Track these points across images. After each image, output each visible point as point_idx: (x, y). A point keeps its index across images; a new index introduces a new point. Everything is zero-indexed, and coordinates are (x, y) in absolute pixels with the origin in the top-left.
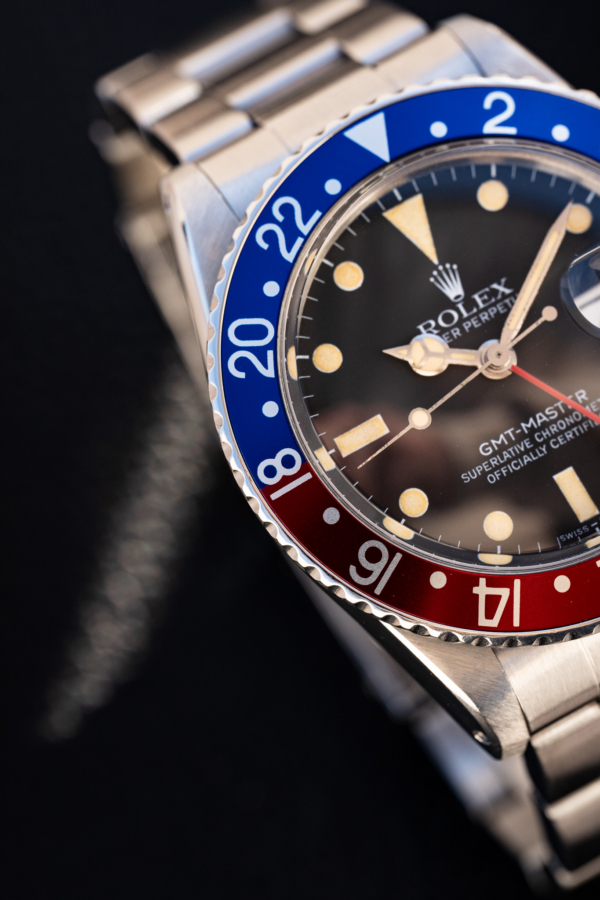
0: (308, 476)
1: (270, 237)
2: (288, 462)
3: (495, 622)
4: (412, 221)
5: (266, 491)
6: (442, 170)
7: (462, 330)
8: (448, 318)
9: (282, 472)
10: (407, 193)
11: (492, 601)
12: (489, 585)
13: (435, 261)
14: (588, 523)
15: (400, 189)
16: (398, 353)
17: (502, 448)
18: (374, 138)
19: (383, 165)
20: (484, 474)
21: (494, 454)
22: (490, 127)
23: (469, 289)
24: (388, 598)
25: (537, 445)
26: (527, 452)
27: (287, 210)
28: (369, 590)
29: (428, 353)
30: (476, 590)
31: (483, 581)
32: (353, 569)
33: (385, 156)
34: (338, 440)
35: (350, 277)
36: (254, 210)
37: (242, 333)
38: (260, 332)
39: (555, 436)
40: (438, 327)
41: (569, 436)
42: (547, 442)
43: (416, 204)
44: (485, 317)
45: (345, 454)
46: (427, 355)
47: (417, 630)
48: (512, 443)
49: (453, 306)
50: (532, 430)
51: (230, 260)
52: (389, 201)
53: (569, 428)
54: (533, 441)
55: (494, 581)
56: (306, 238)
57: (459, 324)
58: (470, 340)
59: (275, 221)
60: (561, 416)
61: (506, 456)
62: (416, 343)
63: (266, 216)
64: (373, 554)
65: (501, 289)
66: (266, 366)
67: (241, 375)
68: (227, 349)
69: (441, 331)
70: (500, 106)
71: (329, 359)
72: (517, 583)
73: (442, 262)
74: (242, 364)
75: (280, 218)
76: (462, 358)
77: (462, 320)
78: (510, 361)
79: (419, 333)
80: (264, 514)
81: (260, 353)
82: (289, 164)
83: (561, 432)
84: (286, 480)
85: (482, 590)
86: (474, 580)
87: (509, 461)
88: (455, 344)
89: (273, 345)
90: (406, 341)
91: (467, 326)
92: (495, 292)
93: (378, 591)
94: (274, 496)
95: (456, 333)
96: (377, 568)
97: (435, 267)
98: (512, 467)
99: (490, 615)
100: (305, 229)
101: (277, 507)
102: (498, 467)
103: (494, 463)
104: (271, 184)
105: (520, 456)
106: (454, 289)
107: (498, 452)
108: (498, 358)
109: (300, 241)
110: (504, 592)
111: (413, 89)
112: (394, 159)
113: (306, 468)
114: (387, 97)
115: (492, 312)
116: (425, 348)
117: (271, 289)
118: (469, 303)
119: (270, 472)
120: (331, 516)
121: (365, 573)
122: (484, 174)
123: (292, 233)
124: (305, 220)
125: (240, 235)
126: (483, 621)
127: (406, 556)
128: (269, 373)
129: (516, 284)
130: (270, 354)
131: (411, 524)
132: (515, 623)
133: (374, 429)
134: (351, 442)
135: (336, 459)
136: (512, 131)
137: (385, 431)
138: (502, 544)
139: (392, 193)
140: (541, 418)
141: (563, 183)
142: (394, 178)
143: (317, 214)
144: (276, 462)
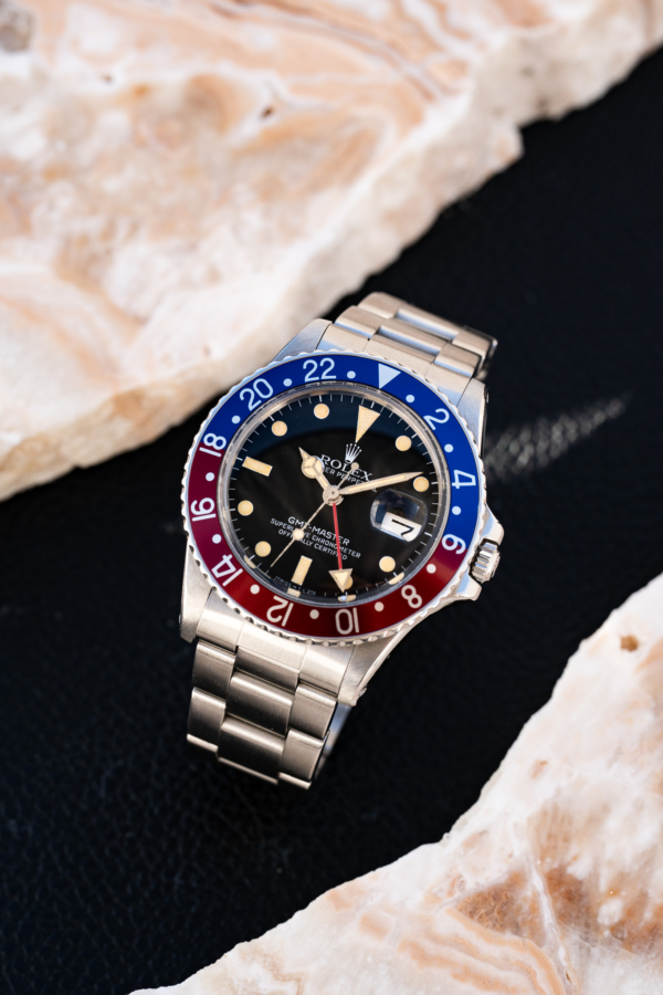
0: (219, 455)
1: (310, 366)
3: (218, 575)
4: (366, 419)
5: (201, 444)
6: (397, 416)
7: (336, 474)
8: (336, 464)
9: (214, 444)
10: (377, 408)
11: (226, 567)
12: (232, 560)
13: (357, 441)
14: (294, 584)
15: (376, 404)
16: (304, 454)
17: (298, 526)
18: (386, 376)
19: (378, 388)
20: (281, 527)
21: (292, 525)
22: (427, 418)
24: (193, 525)
25: (310, 539)
26: (304, 537)
27: (327, 364)
28: (192, 515)
29: (314, 466)
30: (224, 557)
31: (230, 556)
32: (195, 502)
33: (381, 386)
34: (248, 458)
35: (322, 412)
36: (319, 352)
37: (261, 386)
38: (265, 391)
39: (320, 544)
40: (329, 463)
41: (325, 549)
42: (315, 542)
43: (376, 415)
45: (244, 465)
46: (313, 467)
48: (303, 529)
49: (343, 462)
50: (315, 533)
51: (288, 358)
52: (367, 404)
53: (328, 547)
54: (311, 537)
55: (234, 561)
56: (321, 380)
57: (337, 471)
58: (333, 480)
59: (319, 363)
60: (331, 540)
62: (314, 459)
63: (318, 358)
64: (207, 506)
66: (253, 404)
67: (242, 398)
68: (250, 385)
69: (328, 465)
70: (441, 416)
71: (280, 429)
72: (241, 571)
73: (358, 444)
74: (247, 395)
75: (322, 364)
76: (323, 482)
77: (340, 470)
78: (338, 501)
79: (320, 457)
80: (191, 452)
81: (257, 398)
82: (349, 351)
83: (324, 545)
84: (211, 448)
85: (227, 559)
86: (228, 552)
88: (327, 475)
89: (264, 401)
90: (311, 453)
93: (194, 519)
94: (202, 449)
95: (333, 472)
96: (203, 511)
97: (354, 443)
99: (220, 570)
100: (324, 377)
101: (198, 453)
102: (288, 531)
103: (289, 528)
104: (334, 351)
106: (350, 457)
107: (294, 526)
109: (317, 378)
110: (233, 569)
111: (420, 377)
112: (382, 390)
113: (223, 452)
114: (408, 370)
116: (315, 464)
117: (288, 383)
119: (210, 440)
120: (210, 477)
121: (197, 508)
122: (409, 433)
123: (319, 372)
124: (328, 375)
125: (303, 354)
126: (215, 570)
127: (217, 518)
128: (251, 407)
129: (371, 478)
130: (259, 402)
131: (235, 515)
132: (225, 584)
133: (264, 469)
134: (252, 464)
135: (238, 464)
136: (434, 428)
137: (267, 475)
138: (257, 556)
139: (371, 402)
140: (323, 532)
141: (432, 468)
142: (377, 397)
143: (334, 377)
144: (216, 439)
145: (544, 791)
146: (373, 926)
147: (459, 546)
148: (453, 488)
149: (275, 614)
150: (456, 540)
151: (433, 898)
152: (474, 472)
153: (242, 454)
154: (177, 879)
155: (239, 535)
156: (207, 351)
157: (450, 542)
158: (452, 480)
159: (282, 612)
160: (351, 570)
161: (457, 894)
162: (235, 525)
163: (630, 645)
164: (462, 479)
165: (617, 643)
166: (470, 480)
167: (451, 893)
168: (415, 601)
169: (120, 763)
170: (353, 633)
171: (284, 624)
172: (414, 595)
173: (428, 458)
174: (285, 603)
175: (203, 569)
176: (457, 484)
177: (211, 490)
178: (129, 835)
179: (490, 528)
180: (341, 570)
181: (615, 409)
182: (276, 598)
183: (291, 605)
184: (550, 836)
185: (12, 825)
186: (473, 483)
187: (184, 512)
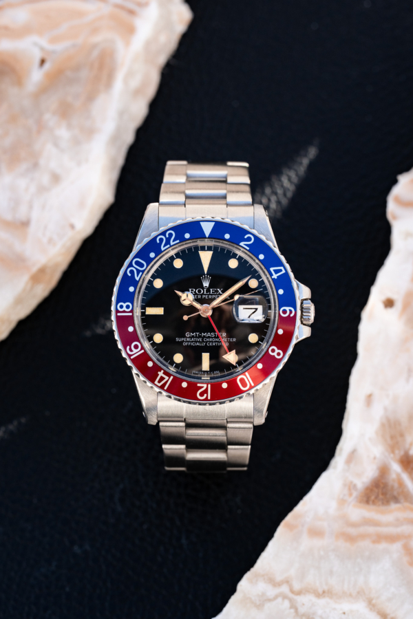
0: (131, 314)
1: (161, 240)
2: (128, 307)
3: (159, 385)
4: (206, 258)
5: (117, 311)
6: (223, 249)
7: (201, 297)
8: (199, 291)
9: (124, 309)
10: (209, 249)
11: (162, 379)
12: (164, 373)
13: (206, 273)
14: (204, 372)
15: (208, 247)
16: (179, 293)
17: (193, 337)
18: (207, 228)
19: (206, 238)
20: (183, 341)
21: (189, 337)
22: (242, 244)
23: (211, 286)
24: (133, 361)
26: (199, 342)
27: (171, 235)
28: (129, 356)
30: (159, 373)
31: (162, 371)
32: (128, 347)
33: (207, 235)
34: (147, 308)
35: (178, 264)
36: (162, 229)
37: (137, 263)
38: (142, 265)
39: (210, 342)
40: (195, 292)
41: (214, 344)
42: (206, 342)
43: (209, 254)
44: (210, 297)
45: (147, 313)
46: (187, 298)
47: (137, 374)
48: (196, 337)
49: (203, 289)
50: (204, 337)
51: (146, 240)
52: (203, 248)
53: (215, 342)
54: (203, 340)
55: (165, 373)
56: (171, 246)
57: (202, 295)
58: (201, 301)
59: (165, 236)
60: (215, 337)
61: (193, 339)
62: (186, 293)
63: (164, 233)
64: (136, 347)
65: (220, 291)
66: (138, 276)
67: (129, 275)
68: (130, 265)
69: (195, 294)
70: (249, 239)
71: (158, 284)
72: (172, 377)
73: (207, 274)
74: (132, 272)
75: (167, 236)
76: (196, 305)
77: (203, 294)
78: (210, 313)
79: (189, 291)
80: (113, 319)
81: (138, 272)
82: (179, 222)
83: (212, 342)
84: (124, 312)
85: (161, 374)
86: (160, 369)
87: (192, 342)
88: (197, 300)
89: (143, 271)
90: (183, 291)
91: (203, 296)
92: (217, 291)
93: (132, 357)
94: (119, 314)
95: (199, 297)
96: (135, 351)
97: (205, 275)
98: (192, 344)
99: (159, 382)
100: (172, 243)
101: (118, 318)
102: (188, 342)
103: (188, 339)
104: (171, 225)
105: (196, 342)
106: (206, 284)
107: (191, 337)
108: (206, 311)
109: (168, 246)
110: (167, 378)
111: (228, 220)
112: (209, 238)
113: (132, 311)
114: (218, 219)
115: (213, 296)
116: (187, 295)
117: (152, 255)
118: (208, 290)
119: (121, 307)
120: (131, 329)
121: (131, 350)
122: (234, 256)
123: (168, 242)
124: (174, 241)
125: (154, 234)
126: (156, 382)
127: (145, 352)
128: (137, 279)
129: (223, 292)
130: (141, 273)
131: (154, 344)
132: (166, 388)
133: (159, 311)
134: (151, 311)
135: (143, 314)
136: (248, 248)
137: (162, 313)
138: (176, 364)
139: (204, 247)
140: (209, 334)
141: (256, 271)
142: (207, 243)
143: (178, 241)
144: (125, 305)
145: (378, 412)
146: (315, 533)
147: (291, 312)
148: (273, 280)
149: (202, 394)
150: (287, 309)
151: (342, 502)
152: (282, 265)
153: (143, 308)
154: (184, 541)
155: (161, 355)
156: (72, 227)
157: (285, 312)
158: (271, 275)
159: (206, 391)
160: (234, 351)
161: (355, 494)
162: (157, 350)
163: (389, 303)
164: (277, 272)
165: (381, 306)
166: (281, 270)
167: (351, 495)
168: (279, 354)
169: (121, 486)
170: (251, 388)
171: (209, 398)
172: (277, 351)
173: (251, 266)
174: (205, 386)
175: (149, 384)
176: (275, 276)
177: (134, 336)
178: (145, 527)
179: (303, 292)
180: (229, 353)
181: (312, 152)
182: (199, 385)
183: (209, 386)
184: (392, 437)
185: (76, 549)
186: (284, 271)
187: (124, 355)
